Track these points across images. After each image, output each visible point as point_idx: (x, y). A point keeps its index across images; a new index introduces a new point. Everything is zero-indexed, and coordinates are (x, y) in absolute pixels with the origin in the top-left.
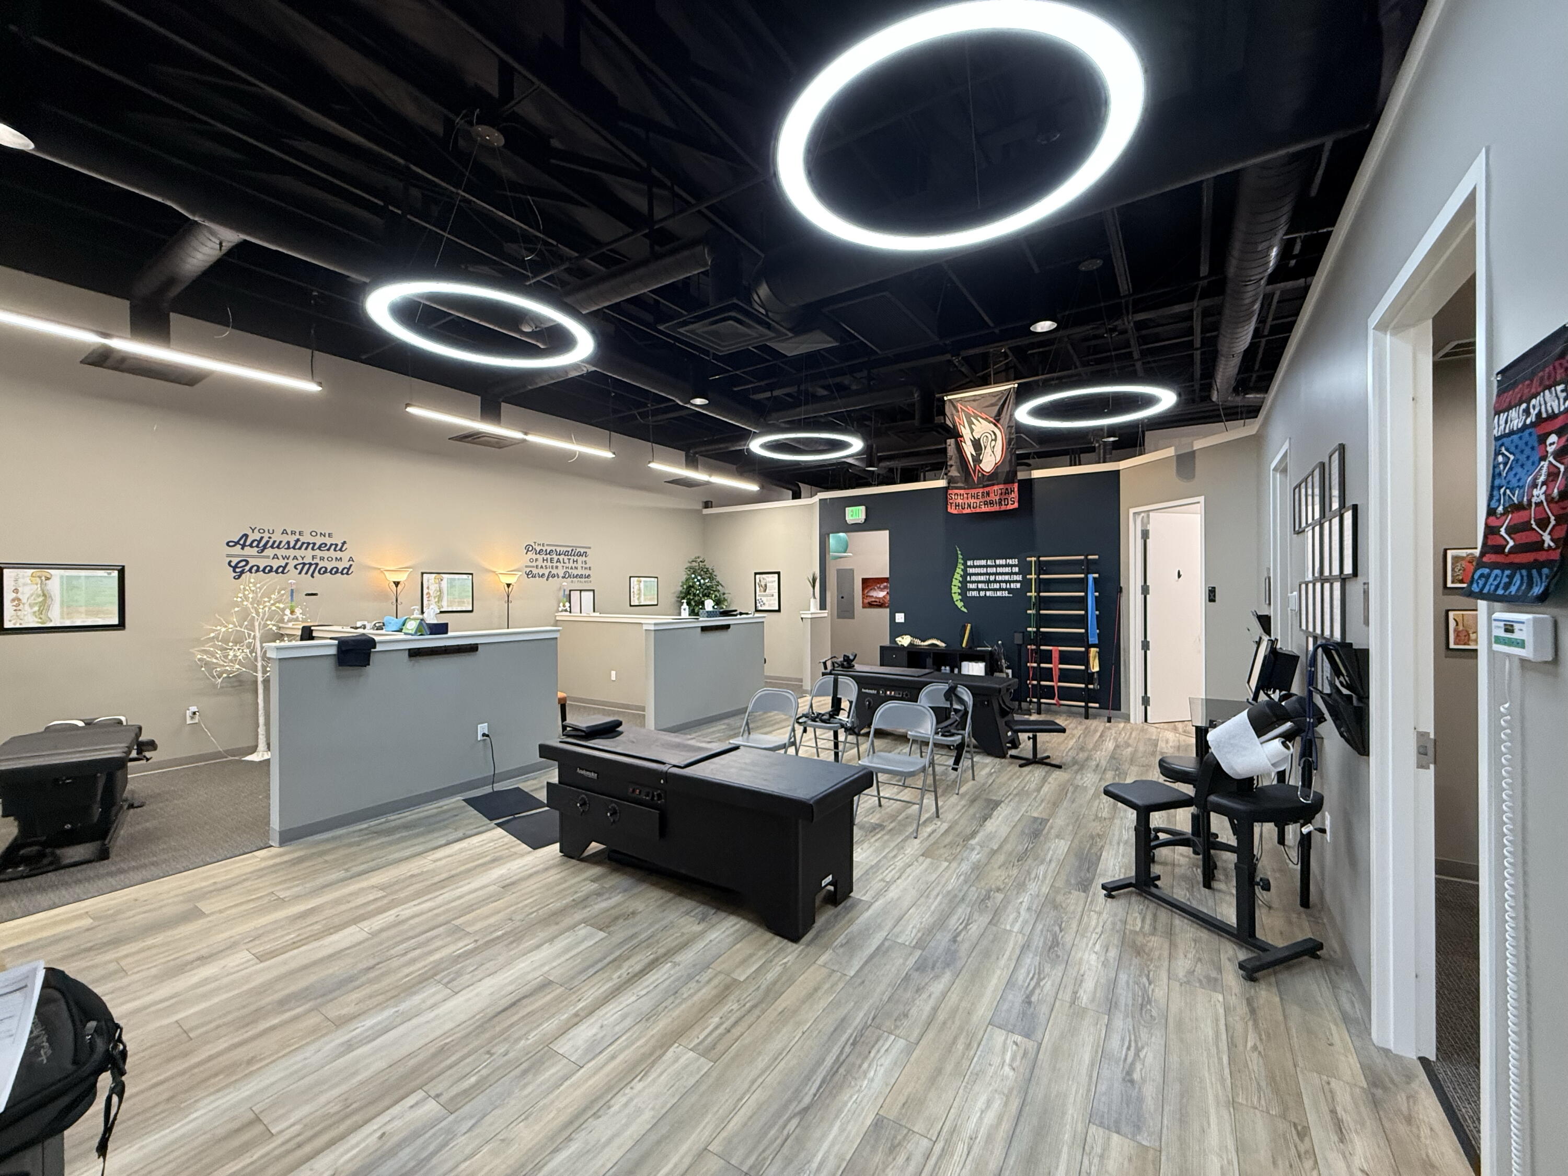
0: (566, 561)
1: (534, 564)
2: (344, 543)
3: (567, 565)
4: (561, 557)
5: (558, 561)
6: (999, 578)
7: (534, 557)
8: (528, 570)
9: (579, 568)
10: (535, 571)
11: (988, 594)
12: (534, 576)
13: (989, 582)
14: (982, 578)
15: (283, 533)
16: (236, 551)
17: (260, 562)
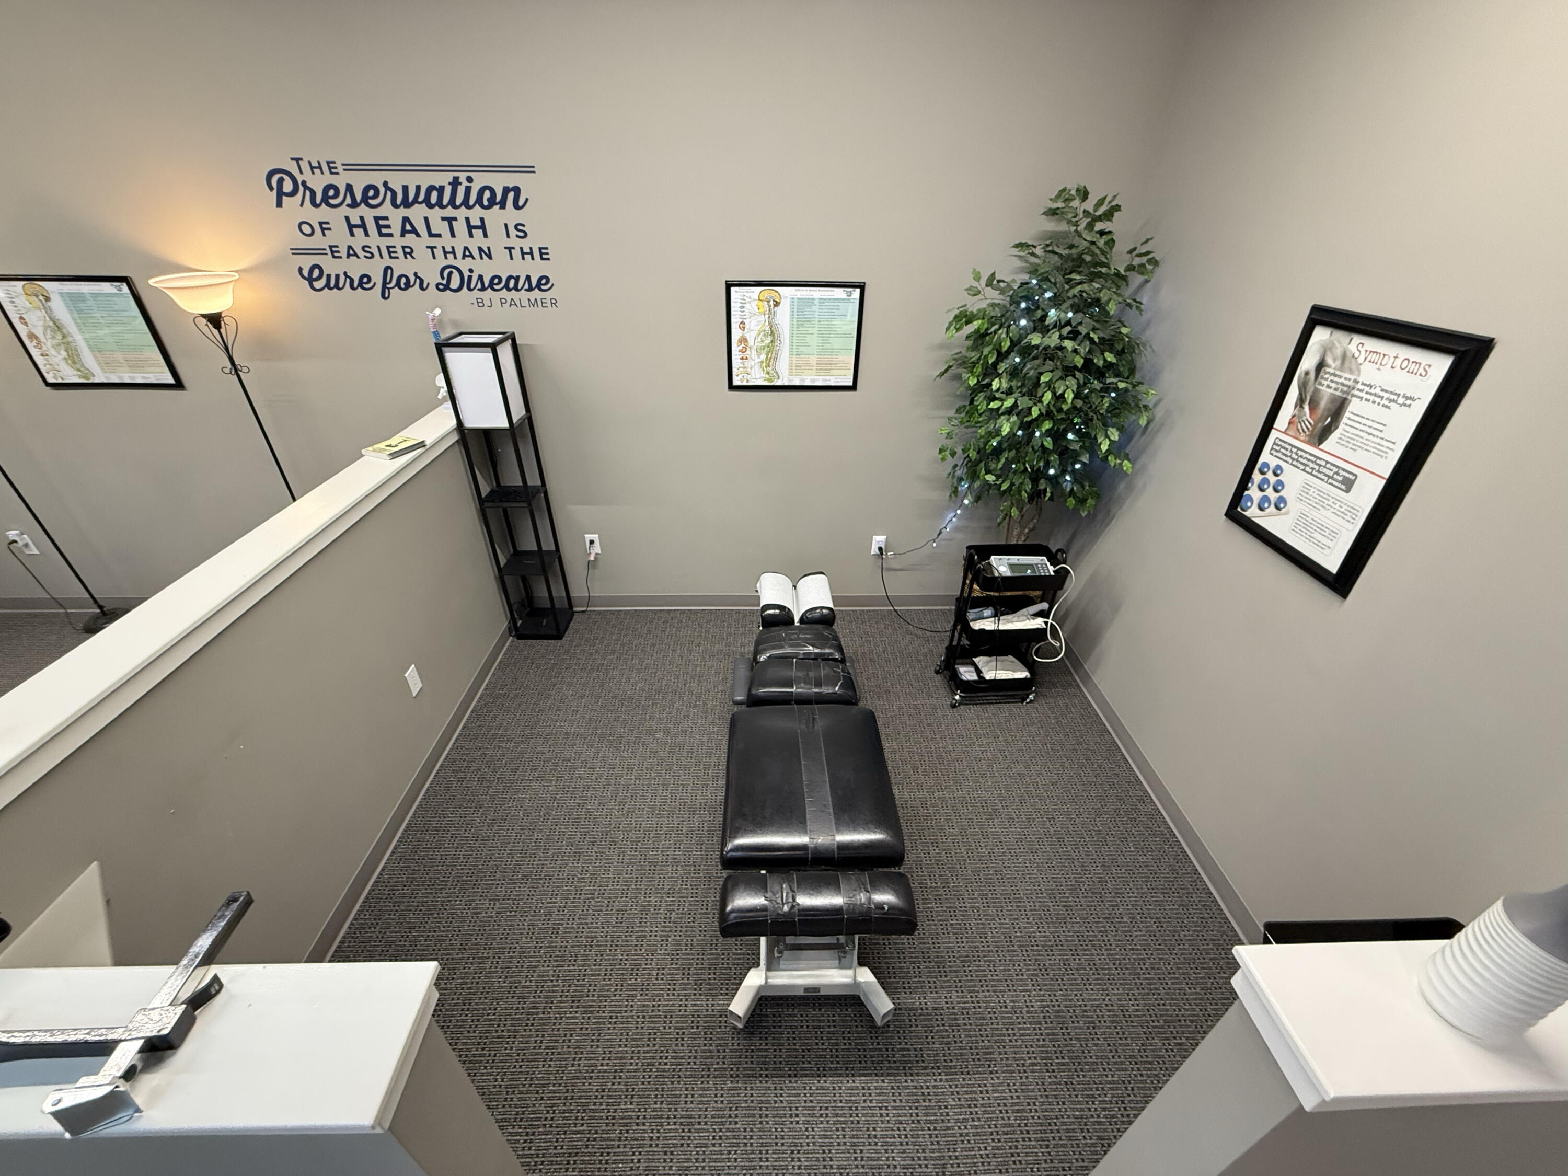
0: (439, 227)
1: (318, 241)
3: (446, 241)
4: (417, 213)
5: (408, 227)
7: (315, 215)
8: (306, 262)
9: (499, 253)
10: (332, 267)
12: (334, 284)
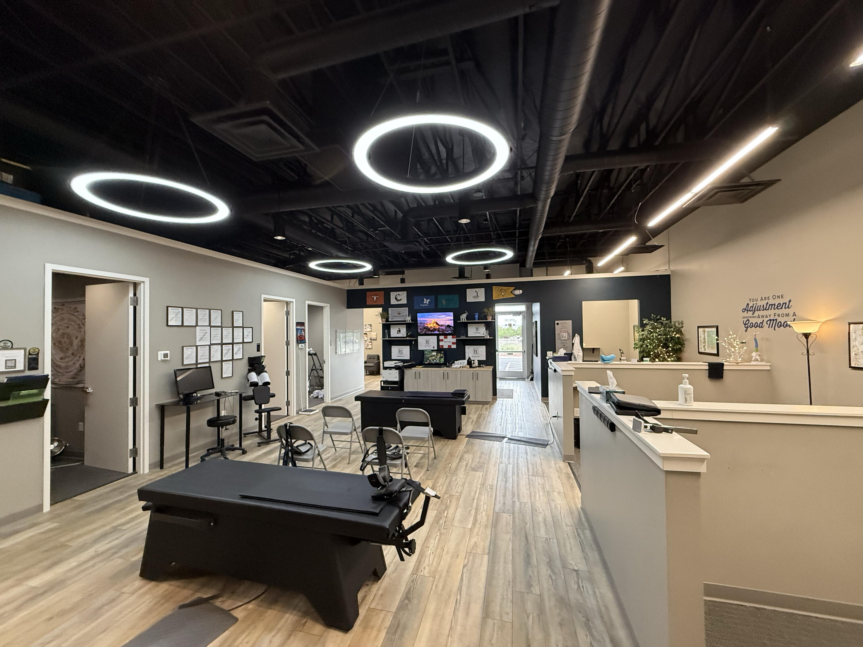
2: (790, 301)
15: (761, 300)
16: (745, 314)
17: (753, 321)
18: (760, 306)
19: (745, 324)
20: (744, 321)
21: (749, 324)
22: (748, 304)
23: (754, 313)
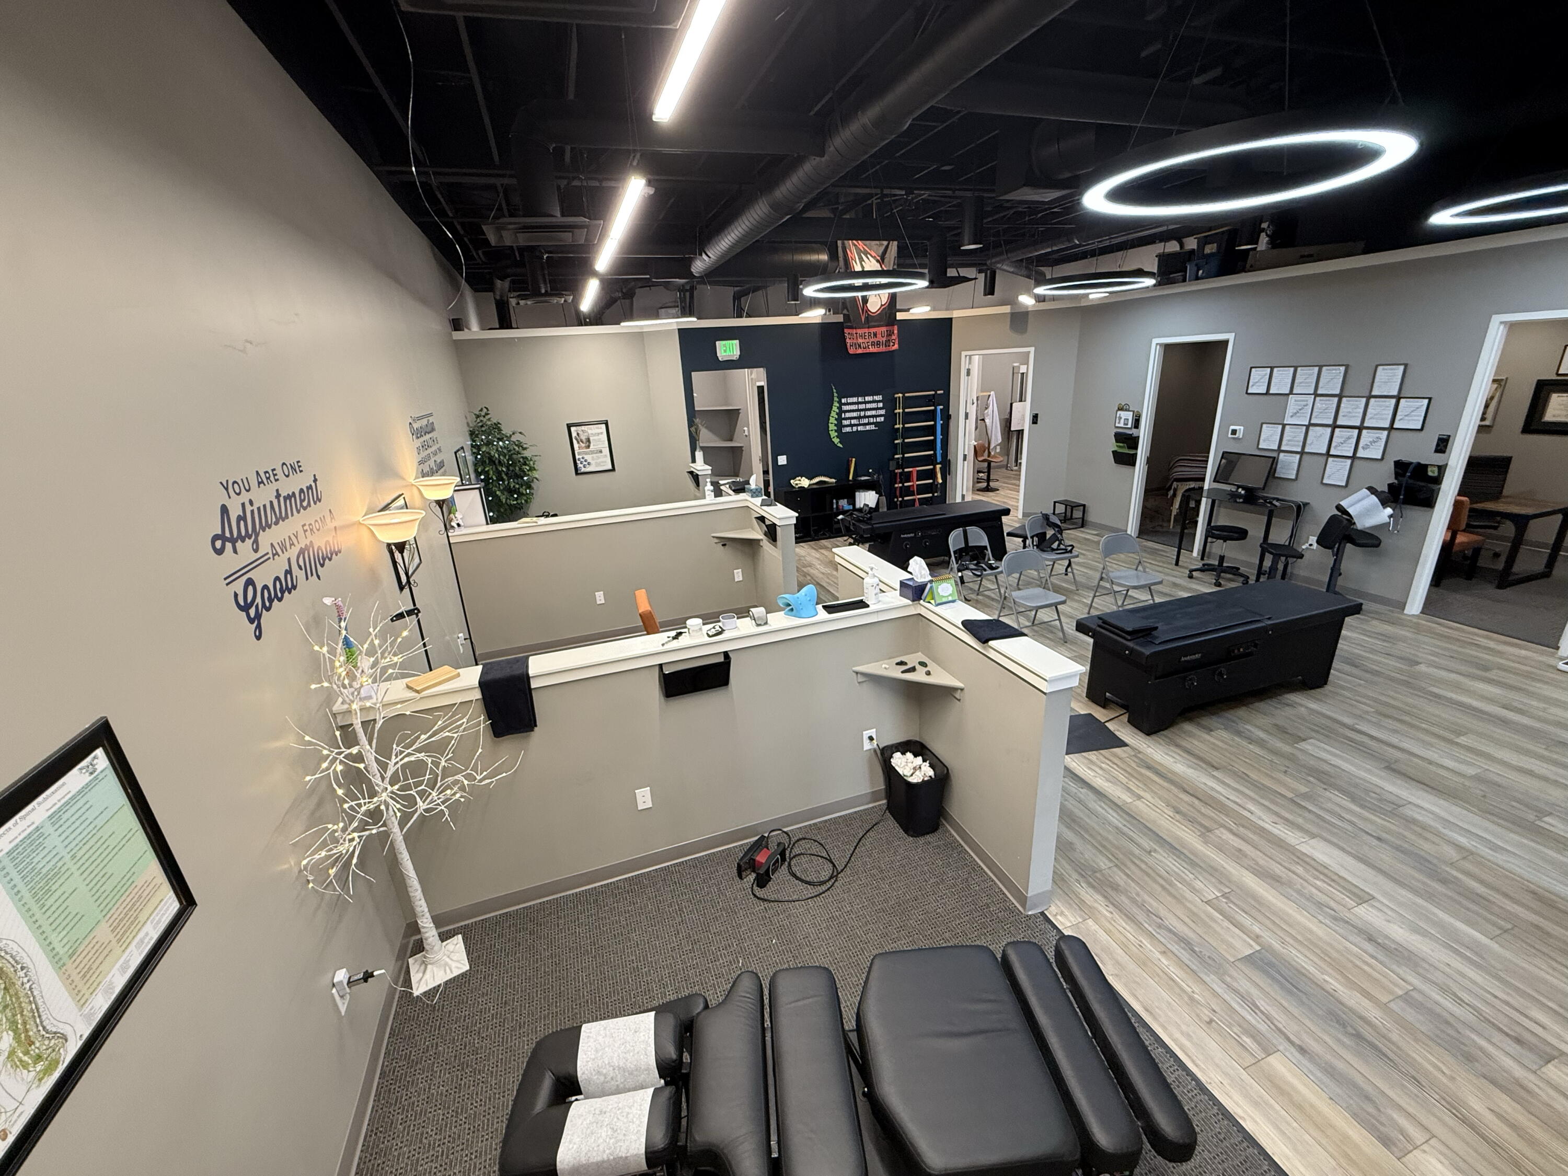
0: (431, 443)
1: (420, 457)
2: (315, 478)
3: (432, 450)
4: (428, 438)
5: (428, 445)
6: (869, 413)
7: (418, 444)
9: (438, 452)
10: (424, 469)
11: (860, 428)
13: (859, 418)
14: (855, 414)
15: (259, 483)
16: (231, 561)
17: (264, 577)
18: (265, 506)
19: (245, 608)
20: (236, 595)
21: (259, 600)
22: (224, 510)
23: (256, 541)
